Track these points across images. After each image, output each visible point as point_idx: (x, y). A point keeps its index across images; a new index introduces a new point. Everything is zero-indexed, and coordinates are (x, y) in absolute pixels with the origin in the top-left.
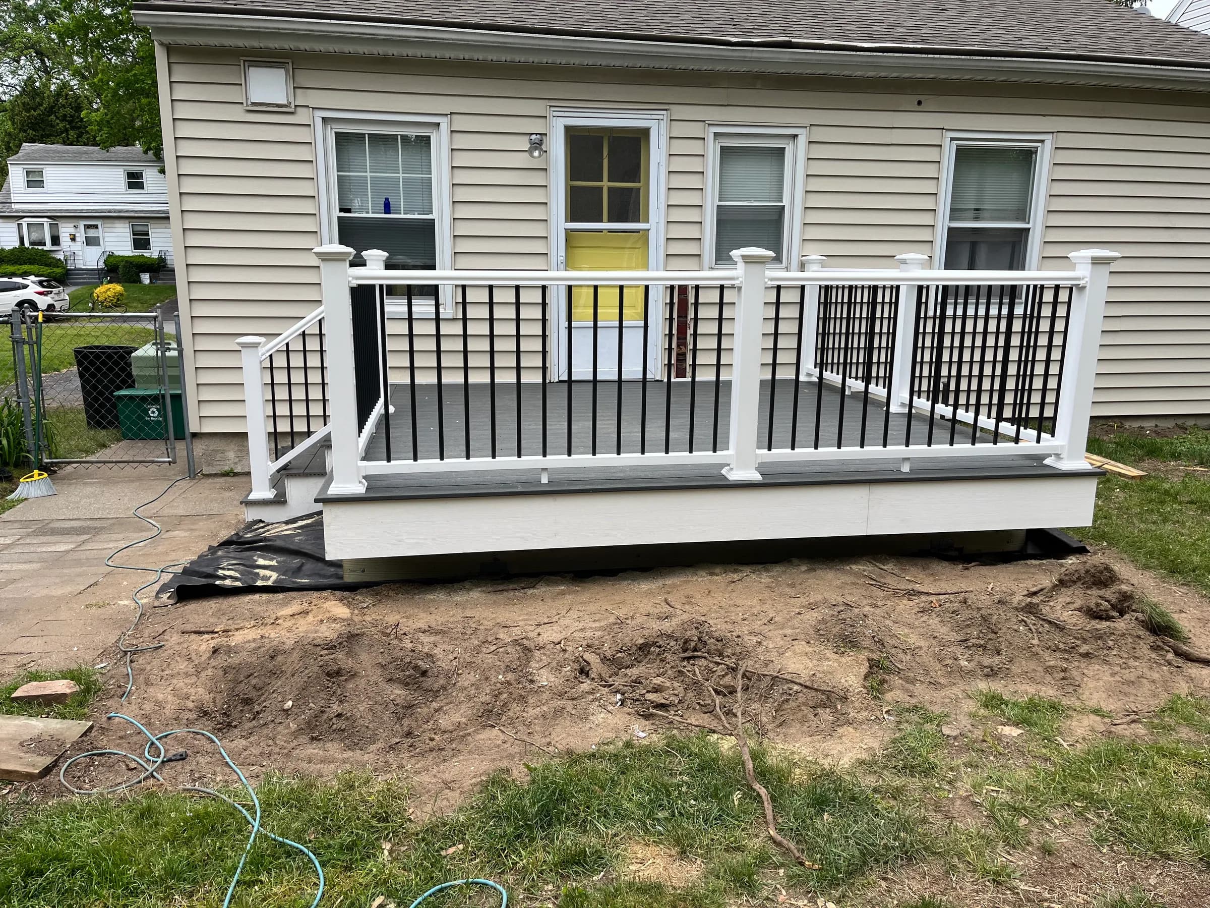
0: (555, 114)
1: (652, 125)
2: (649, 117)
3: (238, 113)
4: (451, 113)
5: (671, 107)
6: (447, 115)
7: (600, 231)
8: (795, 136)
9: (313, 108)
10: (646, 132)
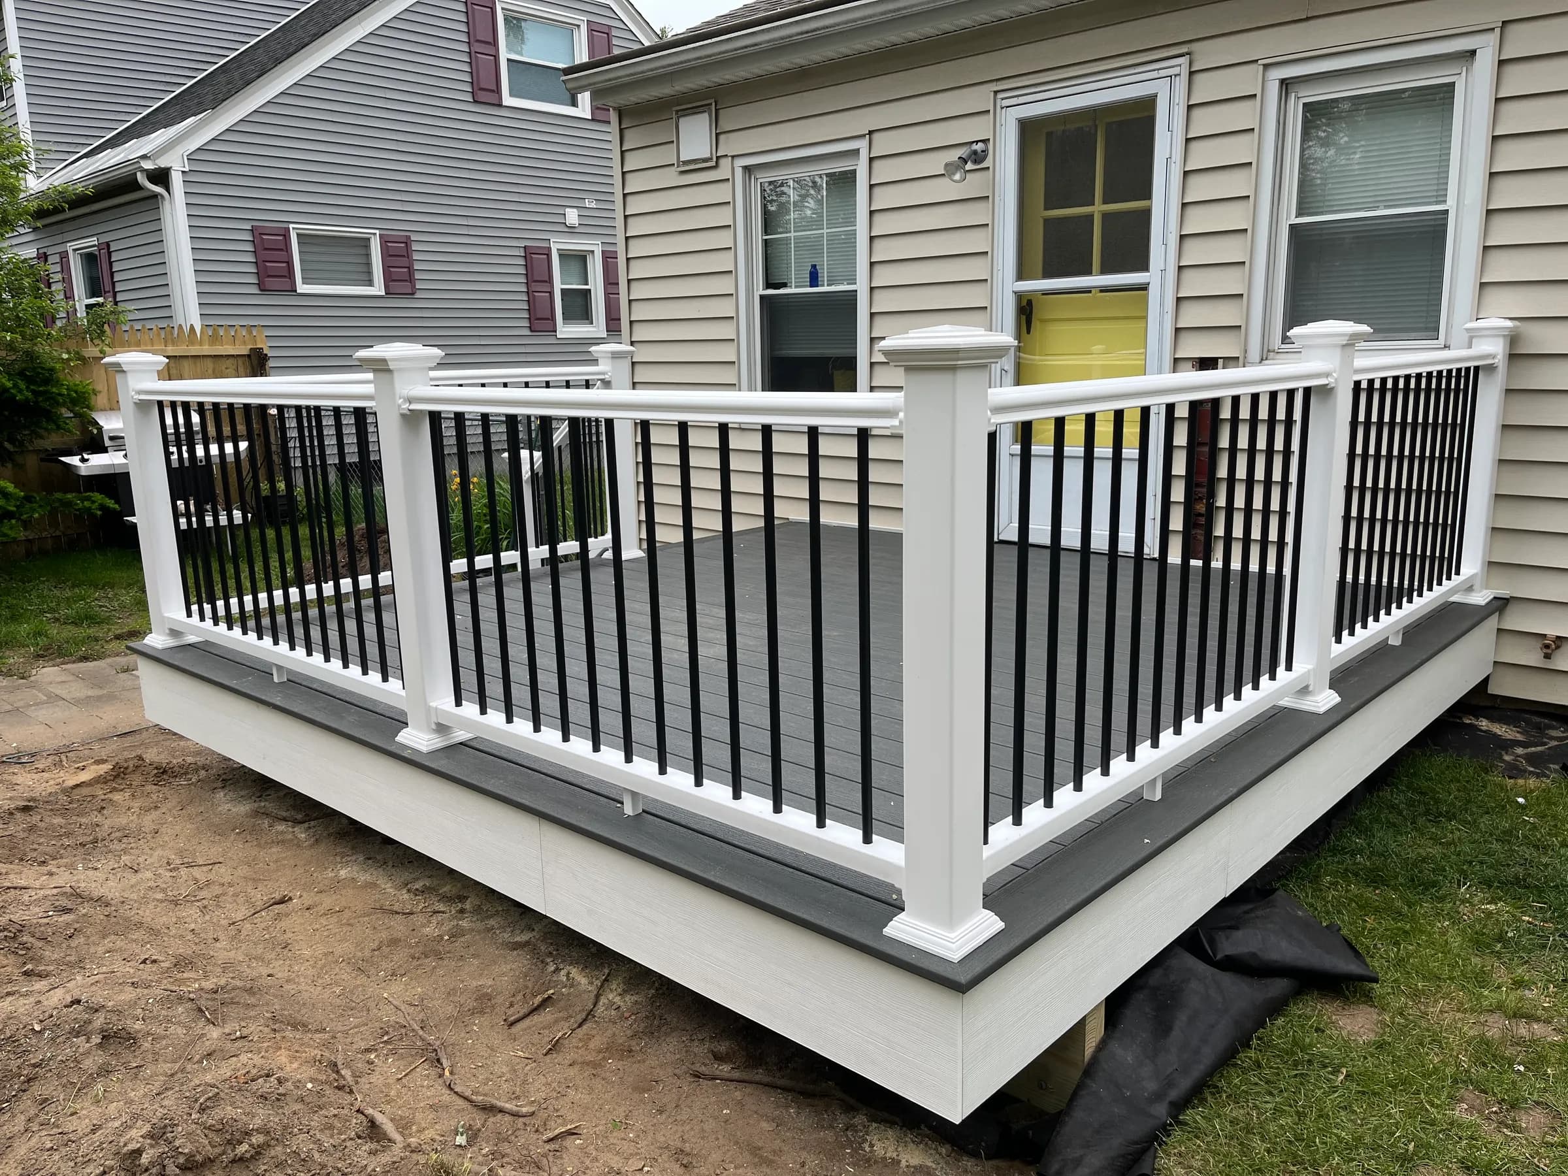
0: (1006, 103)
1: (1160, 89)
2: (1155, 75)
3: (671, 178)
4: (871, 133)
5: (1195, 47)
6: (864, 136)
7: (1087, 291)
8: (1473, 53)
9: (733, 157)
10: (1149, 103)
